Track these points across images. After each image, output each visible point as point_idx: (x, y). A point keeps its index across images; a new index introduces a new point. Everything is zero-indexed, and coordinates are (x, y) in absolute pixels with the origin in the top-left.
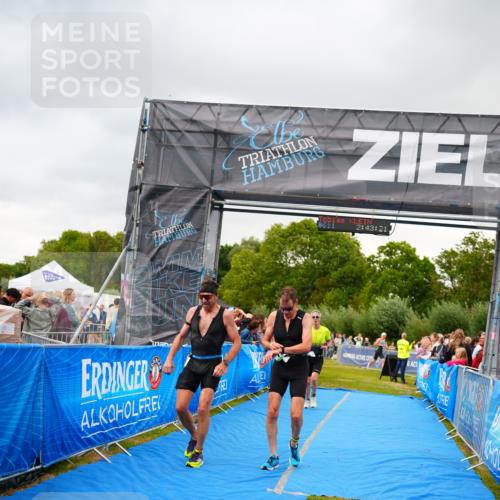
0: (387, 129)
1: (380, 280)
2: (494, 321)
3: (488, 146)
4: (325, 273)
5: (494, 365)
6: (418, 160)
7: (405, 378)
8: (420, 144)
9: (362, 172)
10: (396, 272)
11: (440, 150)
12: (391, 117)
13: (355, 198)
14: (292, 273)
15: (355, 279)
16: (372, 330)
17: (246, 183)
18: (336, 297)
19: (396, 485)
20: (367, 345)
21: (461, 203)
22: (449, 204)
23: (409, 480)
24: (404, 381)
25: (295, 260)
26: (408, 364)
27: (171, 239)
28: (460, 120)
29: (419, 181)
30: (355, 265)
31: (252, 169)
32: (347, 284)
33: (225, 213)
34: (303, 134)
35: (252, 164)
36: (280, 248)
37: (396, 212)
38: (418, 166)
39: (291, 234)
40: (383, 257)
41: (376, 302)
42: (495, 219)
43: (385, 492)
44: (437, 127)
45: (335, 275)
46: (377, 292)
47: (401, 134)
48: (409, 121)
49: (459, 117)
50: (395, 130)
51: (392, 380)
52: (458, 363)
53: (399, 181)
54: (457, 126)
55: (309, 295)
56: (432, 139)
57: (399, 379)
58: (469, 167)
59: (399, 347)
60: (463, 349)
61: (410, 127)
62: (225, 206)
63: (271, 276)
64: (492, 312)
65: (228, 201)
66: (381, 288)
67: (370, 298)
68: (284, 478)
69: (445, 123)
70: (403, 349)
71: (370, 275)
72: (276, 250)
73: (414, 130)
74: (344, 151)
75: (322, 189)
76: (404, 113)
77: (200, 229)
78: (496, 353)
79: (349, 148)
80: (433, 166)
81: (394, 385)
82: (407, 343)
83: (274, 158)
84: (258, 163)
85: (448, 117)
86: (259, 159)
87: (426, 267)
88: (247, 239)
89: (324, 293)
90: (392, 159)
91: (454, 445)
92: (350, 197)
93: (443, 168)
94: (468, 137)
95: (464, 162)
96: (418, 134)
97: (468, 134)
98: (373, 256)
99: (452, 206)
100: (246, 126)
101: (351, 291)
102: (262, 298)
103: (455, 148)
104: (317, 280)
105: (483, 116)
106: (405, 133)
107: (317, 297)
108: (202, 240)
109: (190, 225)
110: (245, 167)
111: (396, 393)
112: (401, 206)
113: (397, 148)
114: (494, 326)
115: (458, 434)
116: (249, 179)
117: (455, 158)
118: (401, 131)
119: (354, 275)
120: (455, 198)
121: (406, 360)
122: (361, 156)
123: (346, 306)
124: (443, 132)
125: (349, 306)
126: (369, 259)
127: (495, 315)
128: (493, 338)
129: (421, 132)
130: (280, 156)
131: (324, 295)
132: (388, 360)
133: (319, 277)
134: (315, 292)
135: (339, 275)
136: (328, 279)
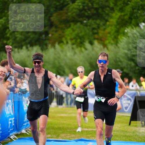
1: (128, 9)
18: (77, 35)
32: (89, 18)
41: (124, 34)
46: (123, 23)
66: (130, 18)
67: (118, 32)
89: (63, 30)
101: (95, 26)
104: (55, 15)
107: (56, 35)
119: (95, 6)
123: (91, 43)
125: (96, 42)
131: (63, 32)
132: (137, 103)
133: (55, 11)
134: (53, 29)
135: (78, 7)
136: (67, 13)
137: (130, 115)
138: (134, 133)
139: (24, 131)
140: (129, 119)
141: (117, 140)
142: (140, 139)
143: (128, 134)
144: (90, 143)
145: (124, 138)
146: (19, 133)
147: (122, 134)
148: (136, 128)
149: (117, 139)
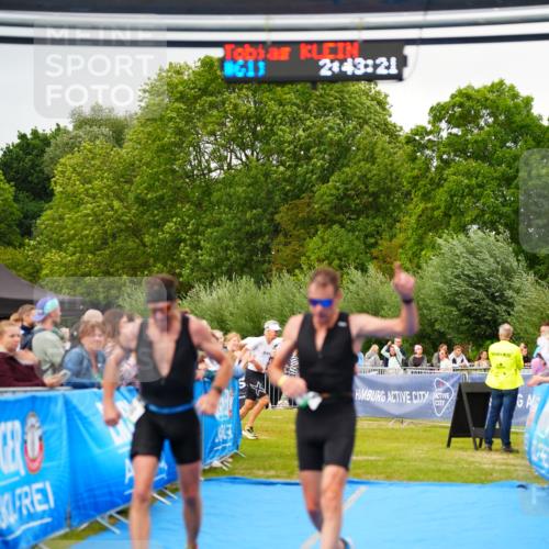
1: (441, 196)
4: (298, 191)
7: (513, 438)
10: (485, 167)
14: (215, 196)
15: (375, 195)
16: (432, 324)
18: (333, 251)
20: (417, 363)
25: (221, 159)
26: (519, 404)
30: (372, 159)
32: (359, 213)
36: (179, 132)
39: (204, 91)
40: (445, 130)
41: (434, 247)
45: (325, 192)
46: (433, 224)
51: (477, 448)
55: (266, 249)
57: (497, 442)
59: (494, 361)
63: (166, 205)
66: (447, 215)
67: (420, 242)
71: (415, 181)
72: (169, 138)
81: (491, 459)
88: (87, 112)
89: (301, 240)
98: (421, 131)
101: (371, 229)
102: (146, 266)
104: (283, 209)
107: (287, 251)
119: (371, 190)
121: (513, 394)
123: (364, 270)
125: (372, 268)
126: (409, 140)
131: (302, 246)
132: (465, 398)
133: (285, 200)
134: (281, 238)
135: (334, 192)
136: (309, 205)
138: (457, 463)
139: (216, 463)
140: (447, 432)
141: (421, 480)
142: (471, 478)
143: (444, 467)
144: (363, 488)
145: (436, 475)
146: (207, 467)
147: (432, 466)
148: (461, 452)
149: (421, 477)
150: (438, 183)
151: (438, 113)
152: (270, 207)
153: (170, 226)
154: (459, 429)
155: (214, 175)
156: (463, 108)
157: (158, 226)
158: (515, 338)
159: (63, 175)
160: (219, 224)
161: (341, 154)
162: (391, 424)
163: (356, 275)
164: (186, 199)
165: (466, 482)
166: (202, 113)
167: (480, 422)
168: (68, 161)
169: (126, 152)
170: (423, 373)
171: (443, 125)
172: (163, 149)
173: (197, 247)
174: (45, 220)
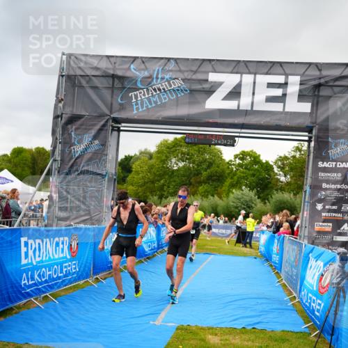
0: (232, 73)
1: (235, 178)
2: (306, 204)
3: (301, 84)
4: (198, 174)
5: (306, 234)
6: (254, 94)
8: (254, 83)
9: (215, 102)
10: (248, 171)
11: (268, 87)
12: (234, 64)
13: (211, 121)
14: (175, 174)
15: (219, 177)
16: (231, 212)
17: (135, 112)
18: (206, 190)
19: (239, 316)
20: (226, 222)
21: (283, 123)
22: (275, 124)
23: (248, 313)
24: (251, 247)
25: (177, 164)
26: (254, 235)
27: (84, 152)
28: (281, 66)
29: (254, 109)
30: (218, 167)
31: (139, 102)
32: (213, 181)
33: (121, 133)
34: (174, 77)
35: (139, 99)
36: (166, 156)
37: (239, 130)
38: (253, 98)
39: (174, 146)
40: (238, 161)
41: (233, 193)
42: (307, 134)
43: (231, 321)
44: (266, 71)
45: (205, 174)
46: (233, 186)
47: (241, 76)
48: (247, 67)
49: (281, 64)
50: (237, 73)
52: (284, 233)
53: (241, 108)
54: (279, 70)
56: (263, 79)
57: (248, 245)
58: (288, 98)
59: (248, 223)
60: (287, 224)
61: (247, 71)
62: (122, 128)
63: (161, 176)
64: (305, 198)
65: (123, 124)
66: (237, 183)
67: (229, 190)
68: (163, 315)
69: (271, 67)
70: (250, 225)
71: (229, 174)
72: (164, 158)
73: (250, 73)
74: (203, 88)
75: (188, 115)
76: (244, 61)
77: (104, 144)
78: (307, 226)
79: (206, 86)
80: (263, 98)
81: (245, 250)
82: (253, 220)
83: (155, 93)
84: (143, 97)
85: (274, 63)
86: (144, 95)
87: (267, 167)
88: (143, 150)
89: (198, 187)
90: (235, 93)
91: (281, 289)
92: (207, 120)
93: (270, 99)
94: (287, 78)
95: (284, 95)
96: (253, 76)
97: (287, 75)
98: (231, 161)
99: (277, 125)
100: (134, 71)
101: (217, 185)
102: (155, 191)
103: (279, 86)
104: (193, 178)
105: (297, 63)
106: (244, 75)
107: (193, 190)
108: (105, 152)
109: (97, 142)
110: (134, 100)
111: (245, 255)
112: (243, 126)
113: (239, 86)
114: (306, 208)
115: (284, 281)
116: (137, 109)
117: (279, 92)
118: (241, 74)
119: (218, 174)
120: (279, 120)
121: (252, 233)
122: (214, 92)
123: (213, 196)
124: (270, 74)
125: (216, 196)
126: (228, 163)
127: (307, 199)
128: (305, 215)
129: (255, 74)
130: (158, 92)
133: (194, 176)
134: (192, 186)
135: (208, 174)
136: (200, 178)
137: (235, 239)
140: (235, 242)
143: (234, 251)
144: (212, 256)
148: (239, 248)
150: (235, 175)
151: (236, 156)
152: (189, 177)
153: (162, 181)
154: (238, 241)
155: (175, 168)
156: (243, 156)
157: (159, 181)
158: (253, 218)
159: (135, 166)
160: (175, 181)
161: (210, 165)
162: (220, 238)
163: (212, 198)
164: (168, 174)
165: (240, 256)
166: (174, 152)
167: (244, 240)
168: (137, 163)
169: (153, 161)
170: (229, 224)
171: (237, 159)
172: (162, 161)
173: (169, 187)
174: (129, 178)
